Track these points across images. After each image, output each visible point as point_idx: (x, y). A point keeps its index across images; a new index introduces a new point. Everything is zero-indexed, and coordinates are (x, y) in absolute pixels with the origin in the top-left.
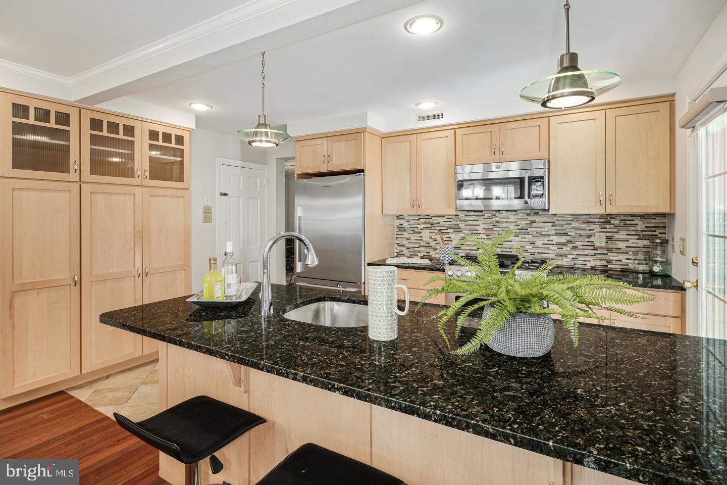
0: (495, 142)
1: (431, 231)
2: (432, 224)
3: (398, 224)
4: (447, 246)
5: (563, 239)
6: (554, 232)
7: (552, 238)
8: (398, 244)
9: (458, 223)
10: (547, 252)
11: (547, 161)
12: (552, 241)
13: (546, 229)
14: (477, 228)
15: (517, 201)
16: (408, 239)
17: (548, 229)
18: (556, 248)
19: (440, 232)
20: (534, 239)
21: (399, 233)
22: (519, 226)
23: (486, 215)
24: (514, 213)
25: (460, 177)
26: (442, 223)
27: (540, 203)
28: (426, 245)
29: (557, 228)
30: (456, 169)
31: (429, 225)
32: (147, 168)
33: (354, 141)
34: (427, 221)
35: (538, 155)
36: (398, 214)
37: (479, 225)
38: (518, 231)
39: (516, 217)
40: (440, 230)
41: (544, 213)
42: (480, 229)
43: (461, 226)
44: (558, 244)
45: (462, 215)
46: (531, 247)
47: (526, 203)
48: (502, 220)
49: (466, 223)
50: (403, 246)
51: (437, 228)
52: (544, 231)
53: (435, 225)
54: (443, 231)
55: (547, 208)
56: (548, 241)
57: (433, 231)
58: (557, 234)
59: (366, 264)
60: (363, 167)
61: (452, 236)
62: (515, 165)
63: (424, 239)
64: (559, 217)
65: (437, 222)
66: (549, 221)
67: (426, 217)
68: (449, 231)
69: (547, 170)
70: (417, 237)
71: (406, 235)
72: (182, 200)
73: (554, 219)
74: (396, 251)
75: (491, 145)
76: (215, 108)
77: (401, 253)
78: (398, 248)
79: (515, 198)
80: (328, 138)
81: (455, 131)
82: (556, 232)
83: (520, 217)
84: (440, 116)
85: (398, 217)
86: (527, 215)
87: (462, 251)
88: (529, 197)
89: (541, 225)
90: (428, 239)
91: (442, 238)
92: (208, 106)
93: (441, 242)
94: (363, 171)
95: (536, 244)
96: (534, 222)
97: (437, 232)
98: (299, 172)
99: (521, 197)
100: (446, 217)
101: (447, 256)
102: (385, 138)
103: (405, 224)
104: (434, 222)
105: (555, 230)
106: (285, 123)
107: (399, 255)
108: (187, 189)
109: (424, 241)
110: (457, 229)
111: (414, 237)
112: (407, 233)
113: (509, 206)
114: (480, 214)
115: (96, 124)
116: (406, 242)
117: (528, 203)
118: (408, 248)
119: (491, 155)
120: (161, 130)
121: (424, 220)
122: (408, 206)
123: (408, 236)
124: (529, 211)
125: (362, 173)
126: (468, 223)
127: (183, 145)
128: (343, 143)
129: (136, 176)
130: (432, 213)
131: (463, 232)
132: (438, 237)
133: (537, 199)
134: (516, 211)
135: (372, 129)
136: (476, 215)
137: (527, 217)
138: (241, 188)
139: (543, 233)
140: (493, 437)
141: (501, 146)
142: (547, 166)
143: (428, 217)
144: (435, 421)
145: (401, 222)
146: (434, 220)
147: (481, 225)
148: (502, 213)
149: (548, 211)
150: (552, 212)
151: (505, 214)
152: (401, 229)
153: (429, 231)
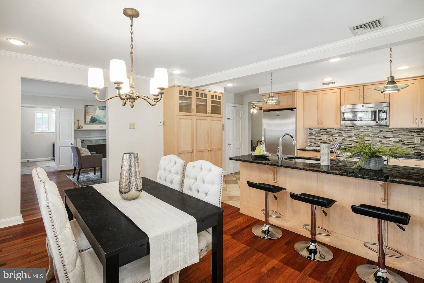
0: (362, 94)
1: (327, 135)
2: (328, 132)
3: (310, 132)
4: (336, 142)
5: (397, 140)
6: (392, 136)
7: (391, 139)
8: (309, 141)
9: (341, 132)
10: (388, 145)
11: (388, 103)
12: (391, 140)
13: (388, 135)
14: (351, 134)
15: (373, 122)
16: (315, 139)
17: (389, 134)
18: (393, 144)
19: (331, 136)
20: (381, 140)
21: (310, 136)
22: (373, 133)
23: (356, 128)
24: (371, 127)
25: (343, 111)
26: (332, 132)
27: (384, 123)
28: (324, 142)
29: (394, 134)
30: (341, 107)
31: (326, 133)
32: (211, 110)
33: (291, 96)
34: (325, 131)
35: (384, 100)
36: (310, 127)
37: (352, 133)
38: (373, 136)
39: (372, 129)
40: (331, 135)
41: (387, 127)
42: (353, 134)
43: (342, 133)
44: (394, 142)
45: (343, 128)
46: (380, 143)
47: (377, 122)
48: (365, 130)
49: (345, 132)
50: (312, 142)
51: (330, 134)
52: (387, 136)
53: (329, 132)
54: (333, 135)
55: (388, 125)
56: (389, 140)
57: (328, 135)
58: (394, 137)
59: (297, 149)
60: (296, 107)
61: (338, 138)
62: (371, 105)
63: (323, 139)
64: (395, 129)
65: (330, 131)
66: (390, 131)
67: (324, 129)
68: (336, 135)
69: (388, 107)
70: (319, 138)
71: (314, 137)
72: (220, 121)
73: (393, 130)
74: (309, 145)
75: (359, 96)
76: (235, 85)
77: (311, 145)
78: (310, 143)
79: (372, 120)
80: (279, 94)
81: (341, 90)
82: (393, 136)
83: (374, 129)
84: (333, 83)
85: (310, 129)
86: (378, 128)
87: (343, 145)
88: (379, 120)
89: (386, 133)
90: (325, 139)
91: (333, 139)
92: (232, 84)
93: (332, 141)
94: (295, 108)
95: (382, 142)
96: (382, 131)
97: (330, 136)
98: (265, 109)
99: (375, 119)
100: (335, 129)
101: (336, 147)
102: (305, 93)
103: (313, 132)
104: (328, 131)
105: (393, 135)
106: (258, 88)
107: (310, 146)
108: (221, 117)
109: (323, 140)
110: (340, 135)
111: (318, 138)
112: (314, 136)
113: (368, 124)
114: (353, 127)
115: (198, 94)
116: (313, 141)
117: (378, 123)
118: (315, 143)
119: (359, 101)
120: (214, 94)
121: (323, 130)
122: (316, 124)
123: (315, 138)
124: (379, 126)
125: (295, 110)
126: (346, 132)
127: (220, 100)
128: (286, 96)
129: (208, 113)
130: (327, 127)
131: (344, 136)
132: (331, 138)
133: (383, 121)
134: (372, 126)
135: (301, 90)
136: (351, 128)
137: (378, 129)
138: (234, 116)
139: (386, 137)
140: (365, 178)
141: (365, 96)
142: (388, 106)
143: (325, 129)
144: (349, 176)
145: (311, 131)
146: (329, 130)
147: (353, 132)
148: (364, 127)
149: (389, 126)
150: (390, 127)
151: (366, 128)
152: (311, 134)
153: (326, 135)
